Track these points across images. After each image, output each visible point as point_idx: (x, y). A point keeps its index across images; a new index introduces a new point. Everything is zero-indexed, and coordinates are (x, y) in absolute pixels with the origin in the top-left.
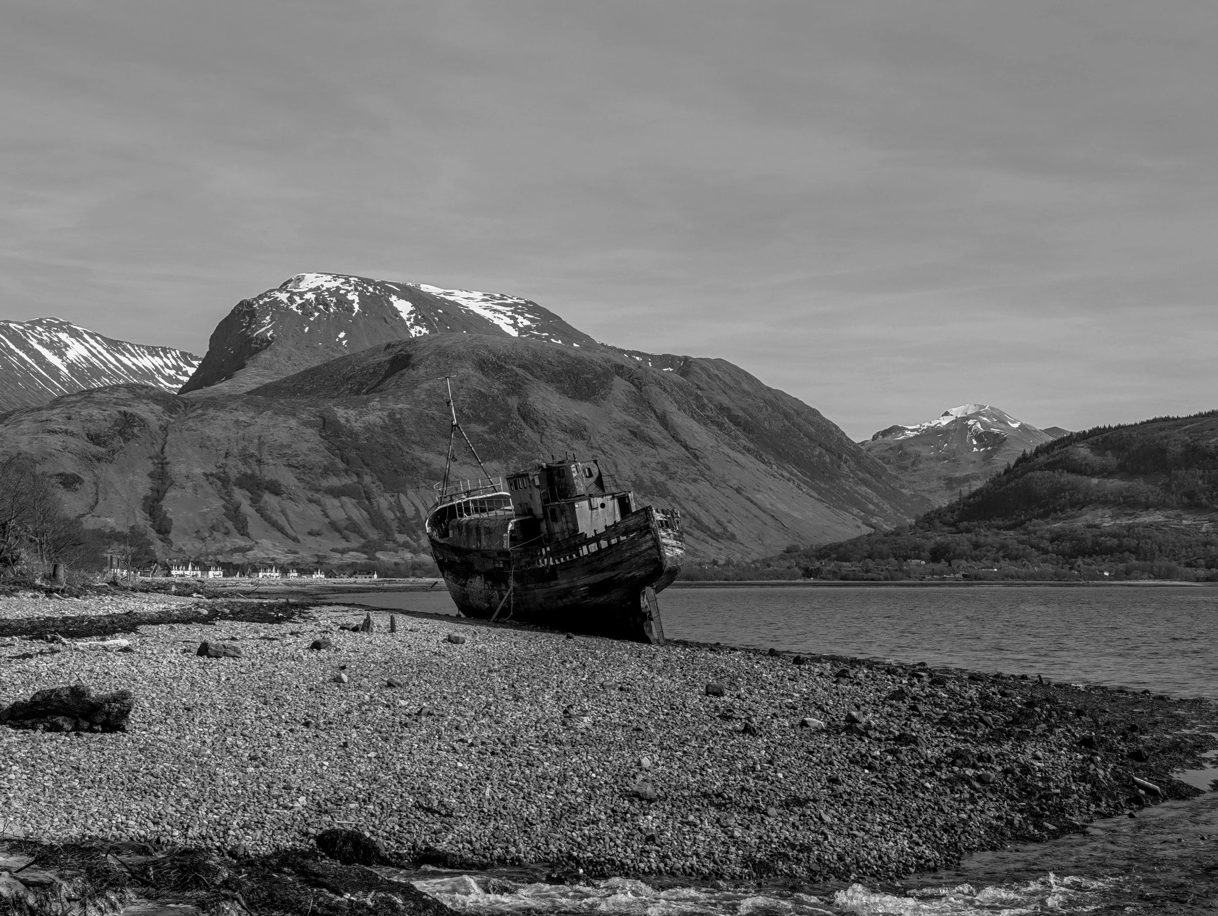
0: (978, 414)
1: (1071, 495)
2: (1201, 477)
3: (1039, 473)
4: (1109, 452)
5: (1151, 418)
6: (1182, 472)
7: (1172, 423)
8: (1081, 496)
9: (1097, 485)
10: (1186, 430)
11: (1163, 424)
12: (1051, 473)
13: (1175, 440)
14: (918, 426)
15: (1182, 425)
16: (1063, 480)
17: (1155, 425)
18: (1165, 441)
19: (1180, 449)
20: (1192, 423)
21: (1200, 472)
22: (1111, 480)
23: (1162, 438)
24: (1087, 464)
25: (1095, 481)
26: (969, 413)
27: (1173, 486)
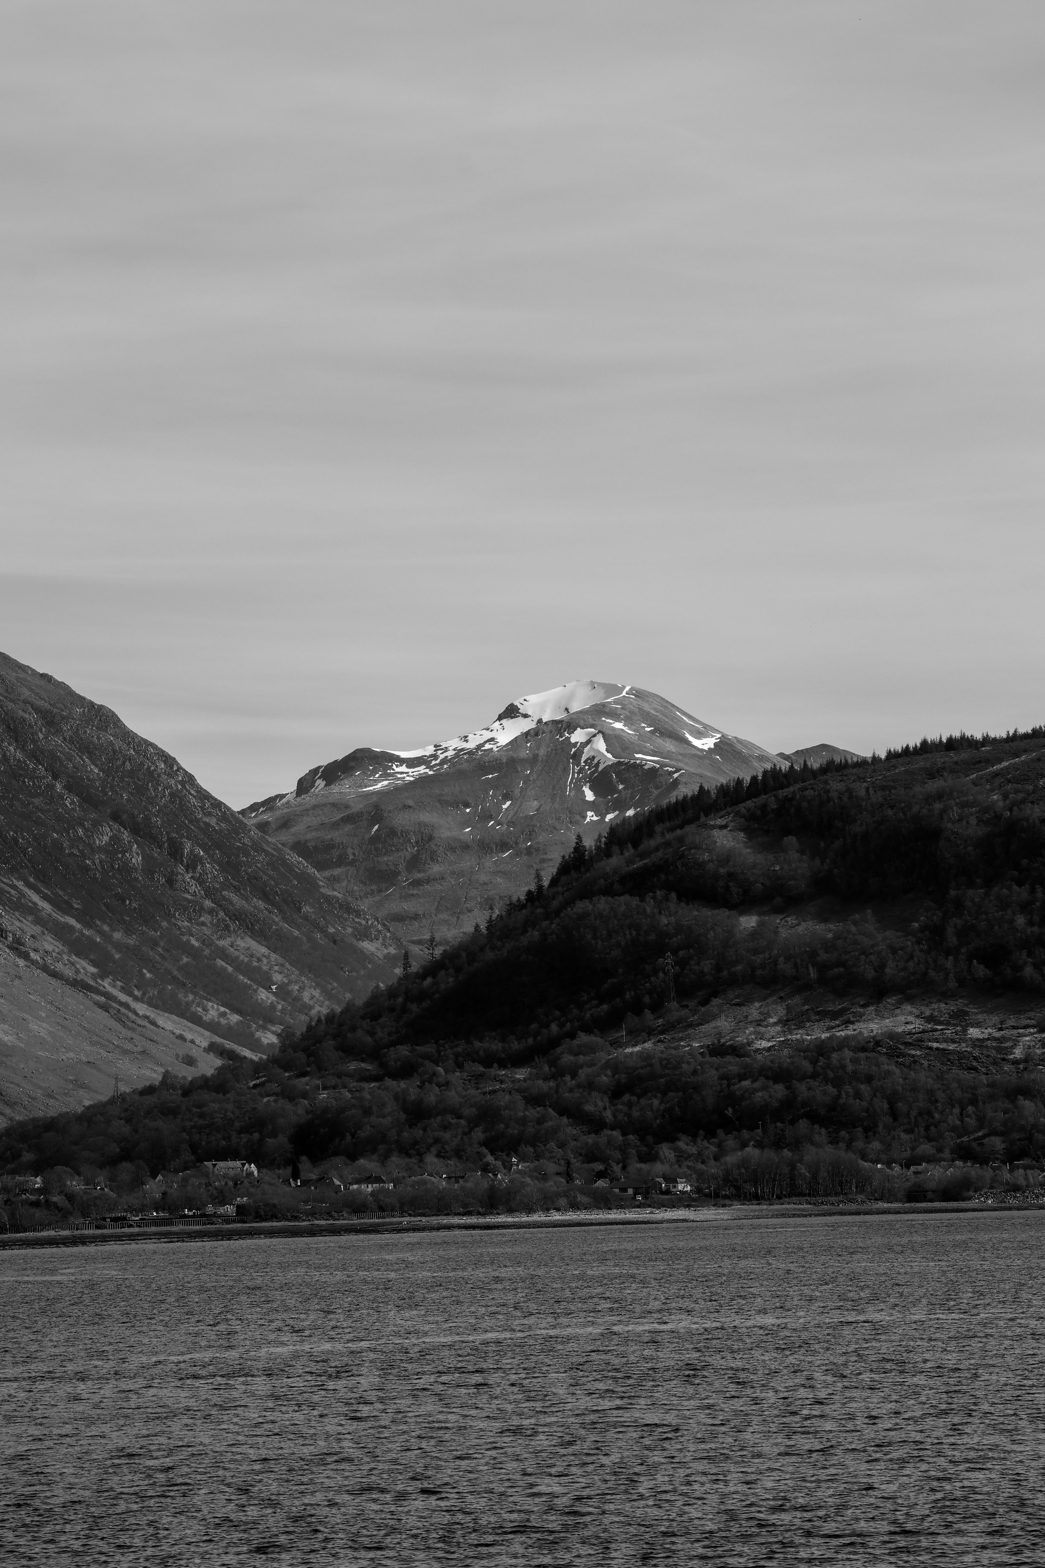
0: (600, 710)
1: (682, 963)
2: (1025, 907)
3: (602, 904)
4: (791, 840)
5: (914, 741)
6: (974, 895)
7: (964, 755)
8: (707, 966)
9: (754, 934)
10: (996, 775)
11: (940, 759)
12: (635, 901)
13: (964, 805)
14: (430, 750)
15: (989, 762)
16: (664, 920)
17: (920, 763)
18: (938, 806)
19: (974, 829)
20: (1016, 755)
21: (1021, 893)
22: (791, 920)
23: (929, 799)
24: (731, 875)
25: (749, 922)
26: (575, 708)
27: (950, 931)
